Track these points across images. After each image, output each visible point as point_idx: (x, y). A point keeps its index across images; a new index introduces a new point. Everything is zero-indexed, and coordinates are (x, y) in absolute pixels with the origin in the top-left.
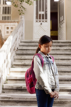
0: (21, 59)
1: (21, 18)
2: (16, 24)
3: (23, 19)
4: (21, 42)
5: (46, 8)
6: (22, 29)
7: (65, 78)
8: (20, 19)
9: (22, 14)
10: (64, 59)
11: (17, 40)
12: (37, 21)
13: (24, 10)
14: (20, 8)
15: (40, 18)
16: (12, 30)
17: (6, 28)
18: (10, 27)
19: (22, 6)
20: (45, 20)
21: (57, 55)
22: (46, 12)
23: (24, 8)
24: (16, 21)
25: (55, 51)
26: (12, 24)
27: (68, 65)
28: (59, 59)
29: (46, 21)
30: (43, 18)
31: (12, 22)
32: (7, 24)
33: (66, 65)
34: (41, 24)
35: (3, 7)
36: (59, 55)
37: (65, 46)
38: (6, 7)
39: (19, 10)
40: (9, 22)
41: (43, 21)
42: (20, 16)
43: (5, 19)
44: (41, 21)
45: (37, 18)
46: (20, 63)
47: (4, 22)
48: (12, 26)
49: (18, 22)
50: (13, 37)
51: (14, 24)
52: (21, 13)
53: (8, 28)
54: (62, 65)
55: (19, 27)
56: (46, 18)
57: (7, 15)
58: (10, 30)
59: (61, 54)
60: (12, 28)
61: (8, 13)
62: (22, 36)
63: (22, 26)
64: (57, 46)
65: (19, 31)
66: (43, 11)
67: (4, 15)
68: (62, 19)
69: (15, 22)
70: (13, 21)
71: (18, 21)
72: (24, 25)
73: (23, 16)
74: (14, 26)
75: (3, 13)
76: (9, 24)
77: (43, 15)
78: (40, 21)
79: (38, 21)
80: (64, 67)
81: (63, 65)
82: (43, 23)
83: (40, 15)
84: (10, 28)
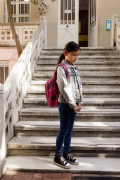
0: (43, 71)
1: (42, 19)
2: (36, 27)
3: (44, 20)
4: (43, 50)
5: (74, 6)
6: (44, 34)
7: (93, 92)
8: (41, 21)
9: (43, 13)
10: (93, 70)
11: (38, 47)
12: (62, 23)
13: (45, 9)
14: (41, 5)
15: (66, 19)
16: (31, 35)
17: (24, 32)
18: (29, 31)
19: (43, 3)
20: (72, 21)
21: (85, 66)
22: (74, 10)
23: (46, 6)
24: (36, 23)
25: (84, 60)
26: (31, 27)
27: (97, 77)
28: (87, 70)
29: (73, 23)
30: (70, 19)
31: (31, 25)
32: (25, 27)
33: (95, 77)
34: (67, 26)
35: (19, 5)
36: (88, 66)
37: (95, 54)
38: (22, 5)
39: (39, 9)
40: (27, 25)
41: (70, 23)
42: (41, 17)
43: (22, 21)
44: (68, 23)
45: (62, 18)
46: (42, 75)
47: (21, 25)
48: (31, 30)
49: (38, 25)
50: (33, 44)
51: (34, 27)
52: (41, 12)
53: (26, 32)
54: (90, 77)
55: (40, 30)
56: (74, 19)
57: (24, 16)
58: (29, 35)
59: (90, 64)
60: (31, 32)
61: (26, 12)
62: (44, 42)
63: (44, 29)
64: (85, 54)
65: (40, 36)
66: (70, 9)
67: (21, 16)
68: (93, 19)
69: (34, 24)
70: (32, 23)
71: (38, 23)
72: (46, 28)
73: (44, 17)
74: (33, 30)
75: (19, 13)
76: (28, 27)
77: (70, 14)
78: (66, 23)
79: (64, 23)
80: (93, 79)
81: (92, 77)
82: (69, 25)
83: (66, 14)
84: (29, 33)
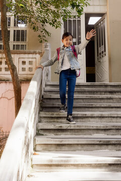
1: (46, 46)
2: (38, 56)
3: (48, 48)
4: (46, 85)
5: (79, 33)
8: (44, 49)
14: (42, 32)
16: (30, 66)
17: (21, 63)
18: (27, 61)
19: (44, 29)
23: (48, 33)
24: (37, 51)
26: (31, 56)
31: (31, 53)
32: (22, 56)
35: (14, 31)
39: (39, 36)
42: (44, 44)
47: (17, 53)
48: (31, 60)
49: (40, 53)
51: (34, 56)
52: (42, 40)
53: (24, 63)
60: (31, 63)
62: (47, 75)
67: (16, 43)
69: (35, 53)
70: (32, 51)
71: (40, 51)
73: (48, 44)
74: (34, 60)
75: (14, 40)
76: (26, 56)
84: (27, 63)
